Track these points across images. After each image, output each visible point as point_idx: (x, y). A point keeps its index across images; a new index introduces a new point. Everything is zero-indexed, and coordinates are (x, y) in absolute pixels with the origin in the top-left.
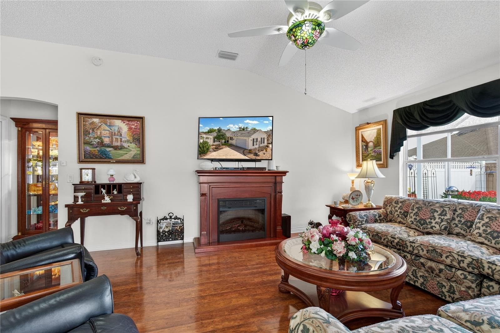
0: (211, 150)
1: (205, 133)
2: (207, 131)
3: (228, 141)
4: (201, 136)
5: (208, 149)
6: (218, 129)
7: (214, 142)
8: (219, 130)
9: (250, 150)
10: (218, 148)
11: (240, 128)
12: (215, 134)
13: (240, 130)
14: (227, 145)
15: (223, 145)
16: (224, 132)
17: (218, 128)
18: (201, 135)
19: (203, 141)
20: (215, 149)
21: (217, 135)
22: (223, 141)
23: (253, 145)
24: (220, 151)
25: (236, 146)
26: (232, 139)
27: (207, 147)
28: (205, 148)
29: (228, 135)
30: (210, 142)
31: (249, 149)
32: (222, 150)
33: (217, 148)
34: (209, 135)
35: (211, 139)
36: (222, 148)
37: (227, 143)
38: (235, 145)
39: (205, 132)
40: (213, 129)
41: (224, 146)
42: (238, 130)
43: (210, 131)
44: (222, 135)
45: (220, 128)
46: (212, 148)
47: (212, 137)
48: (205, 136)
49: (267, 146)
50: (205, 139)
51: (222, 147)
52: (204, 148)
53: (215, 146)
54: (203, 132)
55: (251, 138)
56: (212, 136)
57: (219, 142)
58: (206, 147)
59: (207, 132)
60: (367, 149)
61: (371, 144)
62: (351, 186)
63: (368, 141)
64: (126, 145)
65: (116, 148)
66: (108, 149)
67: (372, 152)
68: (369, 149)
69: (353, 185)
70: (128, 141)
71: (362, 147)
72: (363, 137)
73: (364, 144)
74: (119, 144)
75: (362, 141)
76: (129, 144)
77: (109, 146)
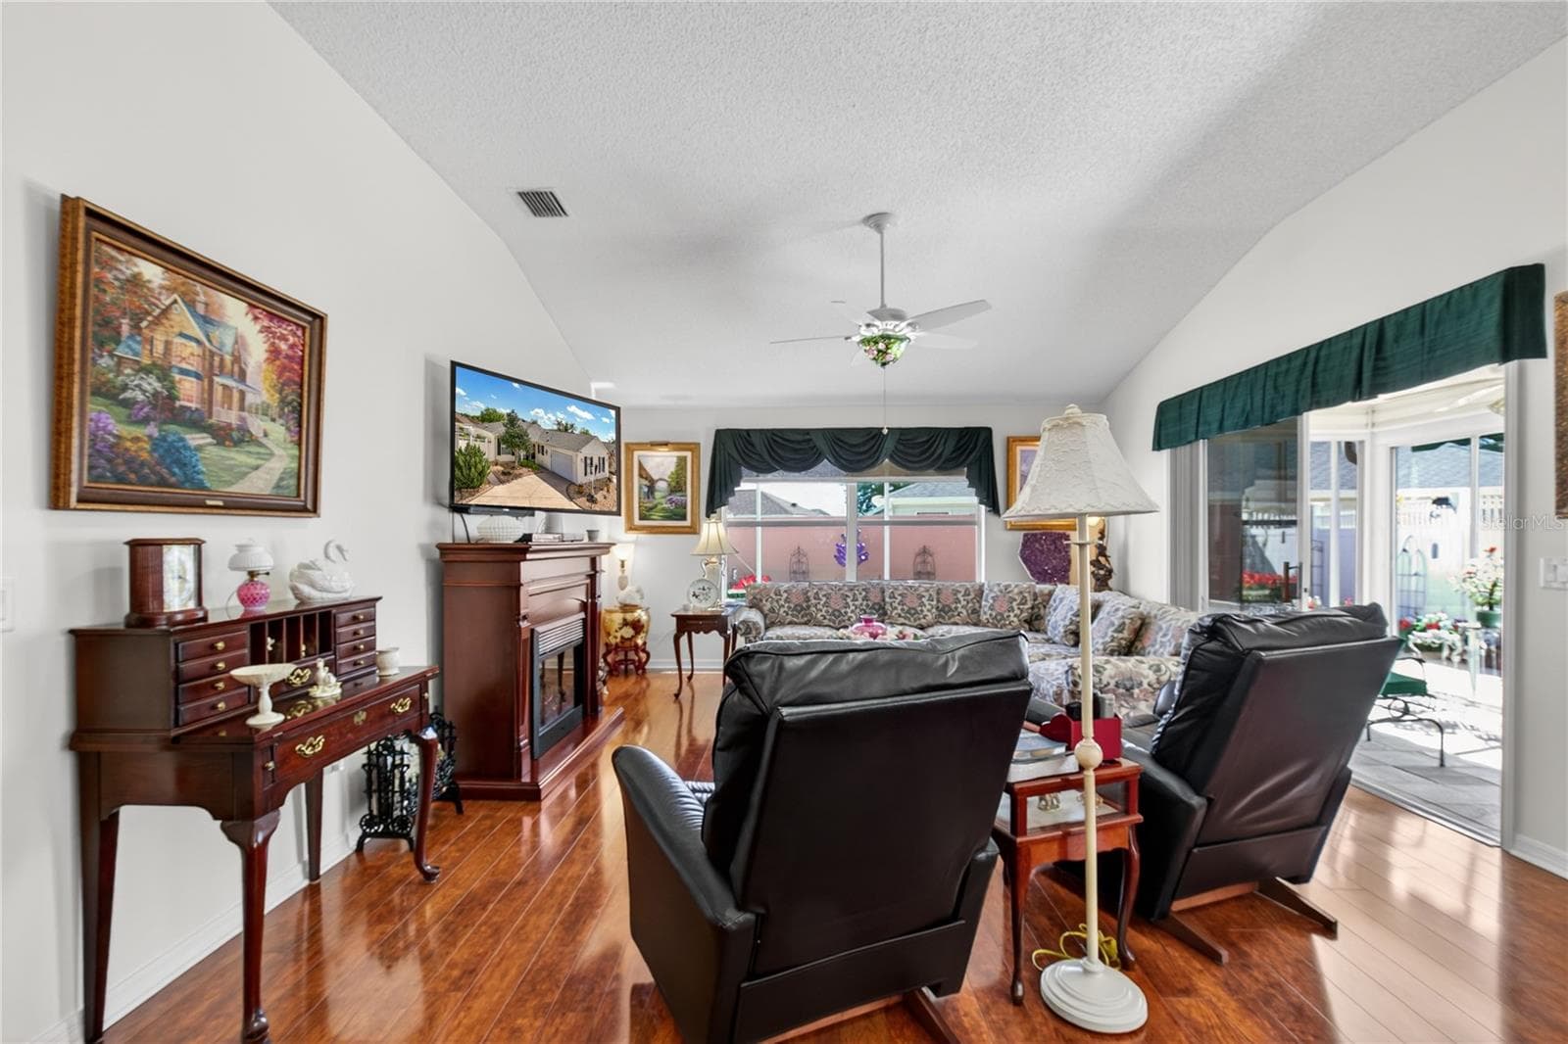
0: (491, 477)
1: (473, 420)
2: (478, 414)
3: (534, 457)
4: (461, 429)
5: (482, 474)
6: (509, 415)
7: (499, 454)
8: (512, 420)
9: (581, 486)
10: (509, 474)
11: (559, 424)
12: (501, 429)
13: (559, 430)
14: (531, 467)
15: (522, 465)
16: (524, 426)
17: (509, 411)
18: (461, 425)
19: (468, 445)
20: (502, 477)
21: (507, 432)
22: (523, 453)
23: (586, 474)
24: (515, 484)
25: (554, 473)
26: (542, 450)
27: (479, 466)
28: (473, 469)
29: (534, 438)
30: (489, 451)
31: (579, 482)
32: (519, 480)
33: (507, 475)
34: (485, 428)
35: (490, 442)
36: (520, 476)
37: (531, 463)
38: (549, 467)
39: (473, 417)
40: (495, 411)
41: (525, 470)
42: (555, 427)
43: (488, 418)
44: (520, 437)
45: (513, 412)
46: (494, 473)
47: (491, 436)
48: (472, 429)
49: (610, 480)
50: (471, 438)
51: (521, 471)
52: (470, 469)
53: (502, 465)
54: (467, 416)
55: (581, 456)
56: (491, 432)
57: (513, 454)
58: (475, 468)
59: (478, 418)
60: (652, 493)
61: (662, 486)
62: (620, 574)
63: (655, 477)
64: (257, 425)
65: (224, 436)
66: (195, 439)
67: (663, 501)
68: (657, 495)
69: (623, 572)
70: (264, 411)
71: (640, 488)
72: (641, 467)
73: (646, 482)
74: (231, 417)
75: (641, 476)
76: (269, 426)
77: (197, 423)
